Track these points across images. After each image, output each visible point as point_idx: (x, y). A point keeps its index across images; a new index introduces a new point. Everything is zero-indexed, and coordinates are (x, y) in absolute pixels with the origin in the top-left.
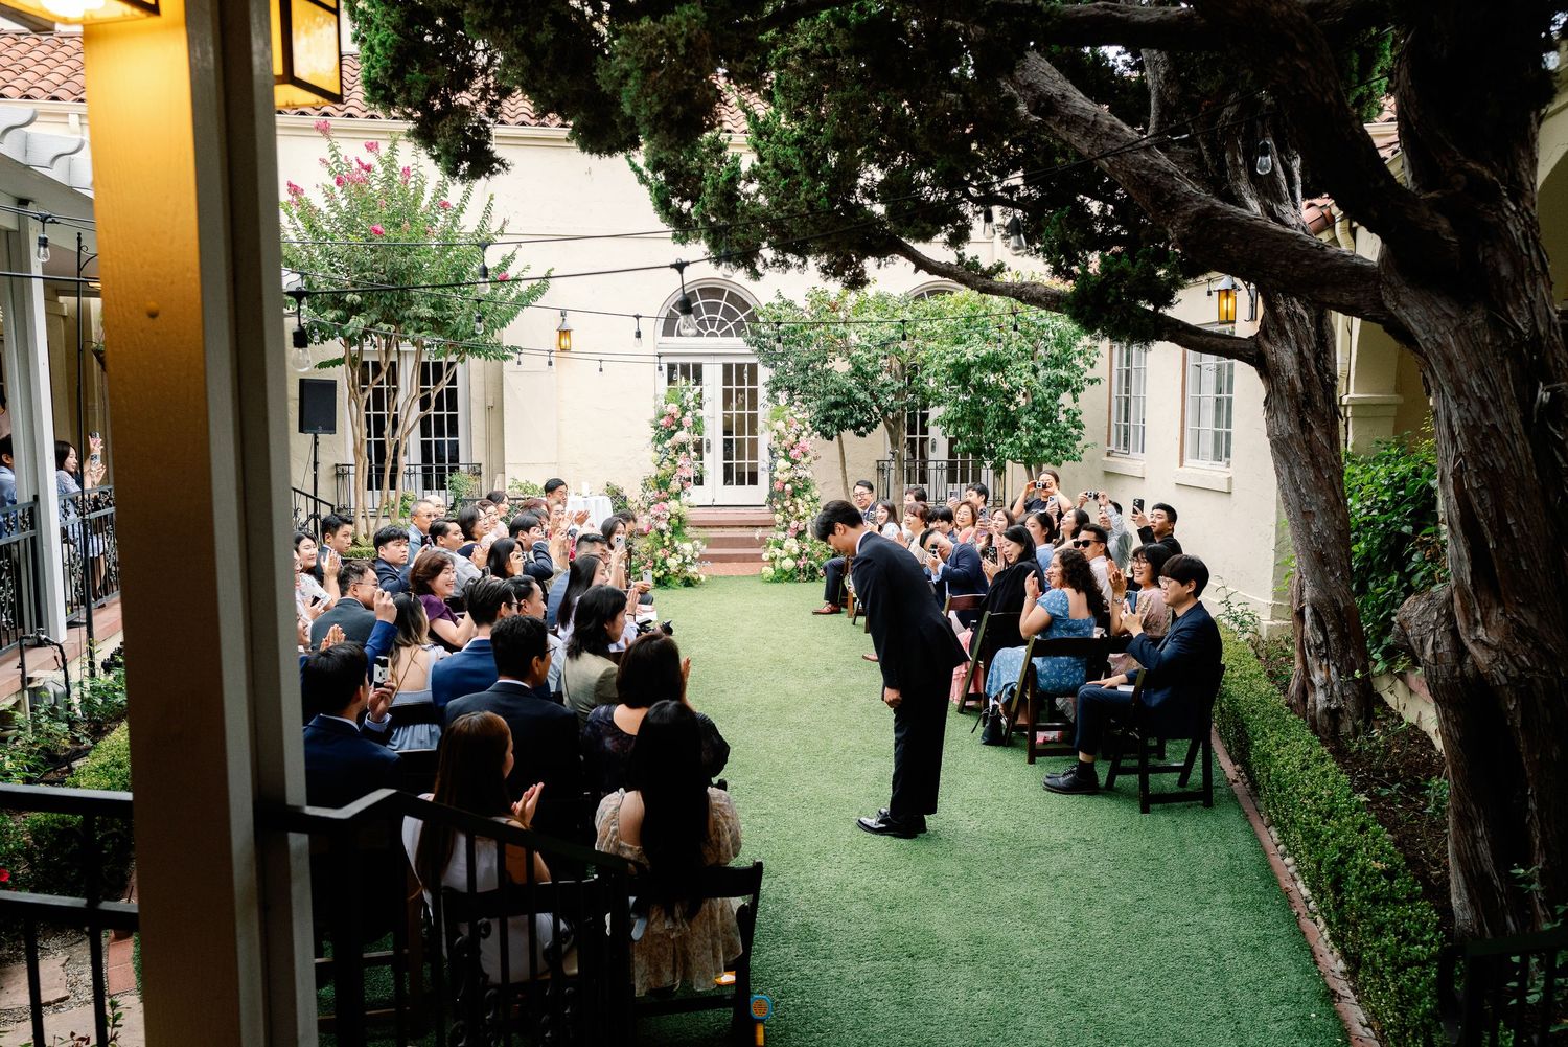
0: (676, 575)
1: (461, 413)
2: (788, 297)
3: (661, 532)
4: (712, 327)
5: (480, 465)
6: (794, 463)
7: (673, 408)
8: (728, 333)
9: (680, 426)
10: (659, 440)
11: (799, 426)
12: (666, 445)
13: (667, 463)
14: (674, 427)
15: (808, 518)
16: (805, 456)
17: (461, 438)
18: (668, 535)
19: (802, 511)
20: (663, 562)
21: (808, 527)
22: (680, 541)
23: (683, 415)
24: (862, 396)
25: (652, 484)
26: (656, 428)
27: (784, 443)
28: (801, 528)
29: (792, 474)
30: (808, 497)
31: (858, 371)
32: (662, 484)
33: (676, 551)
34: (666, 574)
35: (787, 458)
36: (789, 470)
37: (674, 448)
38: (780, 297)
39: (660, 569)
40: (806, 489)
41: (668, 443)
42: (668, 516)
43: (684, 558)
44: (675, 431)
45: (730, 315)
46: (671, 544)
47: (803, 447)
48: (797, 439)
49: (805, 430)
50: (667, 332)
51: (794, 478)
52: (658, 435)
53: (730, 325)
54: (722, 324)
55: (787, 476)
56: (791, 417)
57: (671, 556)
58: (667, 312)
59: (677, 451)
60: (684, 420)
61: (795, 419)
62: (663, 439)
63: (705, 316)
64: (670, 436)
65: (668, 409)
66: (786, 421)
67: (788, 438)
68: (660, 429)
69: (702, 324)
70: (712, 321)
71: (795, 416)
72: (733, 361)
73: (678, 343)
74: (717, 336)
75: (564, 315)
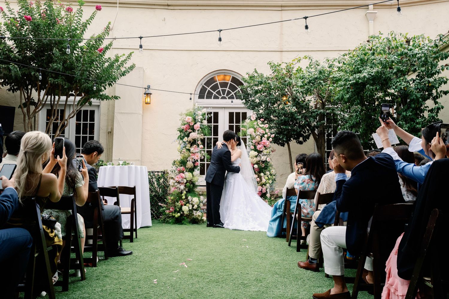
0: (188, 217)
1: (95, 135)
2: (260, 72)
3: (181, 191)
4: (224, 94)
6: (260, 152)
7: (189, 119)
9: (194, 130)
10: (181, 138)
11: (261, 131)
12: (184, 140)
13: (185, 150)
14: (190, 130)
15: (268, 185)
16: (266, 149)
18: (185, 192)
19: (264, 180)
20: (181, 209)
21: (268, 190)
22: (191, 196)
23: (195, 123)
25: (177, 164)
27: (254, 141)
28: (264, 191)
29: (258, 159)
30: (268, 173)
32: (183, 163)
33: (188, 202)
34: (182, 215)
35: (255, 150)
36: (256, 156)
37: (190, 142)
39: (179, 212)
40: (266, 168)
41: (186, 139)
42: (185, 181)
43: (193, 206)
44: (191, 132)
45: (233, 88)
46: (186, 198)
47: (264, 143)
48: (261, 139)
49: (266, 133)
50: (201, 96)
51: (259, 161)
52: (181, 135)
53: (233, 93)
54: (229, 93)
55: (255, 160)
56: (258, 127)
57: (185, 205)
58: (201, 87)
59: (191, 145)
60: (195, 126)
61: (260, 127)
62: (184, 137)
63: (220, 89)
64: (188, 136)
65: (186, 119)
66: (255, 129)
67: (256, 138)
68: (182, 131)
69: (219, 93)
70: (224, 91)
71: (260, 126)
72: (235, 111)
73: (206, 102)
74: (226, 98)
75: (149, 87)
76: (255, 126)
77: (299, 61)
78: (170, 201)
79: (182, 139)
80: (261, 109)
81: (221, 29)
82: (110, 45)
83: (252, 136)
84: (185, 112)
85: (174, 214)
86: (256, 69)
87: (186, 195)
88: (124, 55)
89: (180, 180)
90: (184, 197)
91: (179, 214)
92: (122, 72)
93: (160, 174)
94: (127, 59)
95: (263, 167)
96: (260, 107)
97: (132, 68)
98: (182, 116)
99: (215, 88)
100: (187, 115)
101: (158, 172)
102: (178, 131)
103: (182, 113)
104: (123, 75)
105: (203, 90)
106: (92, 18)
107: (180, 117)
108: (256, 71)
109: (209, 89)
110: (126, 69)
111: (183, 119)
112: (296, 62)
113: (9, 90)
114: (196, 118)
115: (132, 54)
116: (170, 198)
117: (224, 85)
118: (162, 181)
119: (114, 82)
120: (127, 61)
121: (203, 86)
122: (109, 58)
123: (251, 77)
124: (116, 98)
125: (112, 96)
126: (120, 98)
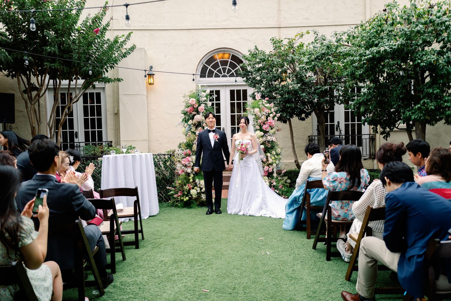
0: (196, 199)
1: (103, 117)
2: (260, 49)
3: (188, 174)
4: (224, 72)
5: (111, 142)
6: (266, 132)
7: (193, 101)
8: (232, 75)
9: (198, 113)
11: (267, 111)
13: (190, 133)
14: (194, 113)
15: (274, 165)
16: (272, 129)
17: (103, 129)
18: (192, 176)
19: (270, 161)
21: (275, 170)
22: (199, 179)
23: (200, 105)
25: (183, 147)
26: (185, 114)
27: (259, 121)
28: (271, 171)
29: (264, 139)
30: (274, 153)
32: (189, 146)
33: (196, 185)
35: (261, 130)
36: (262, 137)
37: (195, 125)
39: (187, 196)
40: (272, 148)
41: (190, 122)
43: (201, 189)
44: (195, 115)
45: (233, 66)
46: (194, 181)
47: (270, 123)
48: (267, 118)
49: (271, 113)
50: (203, 75)
51: (265, 142)
52: (185, 118)
53: (233, 71)
54: (229, 71)
55: (262, 140)
56: (263, 106)
57: (193, 188)
58: (202, 66)
59: (196, 128)
60: (200, 108)
61: (265, 107)
62: (188, 120)
63: (221, 67)
64: (192, 118)
65: (190, 102)
66: (260, 108)
67: (262, 118)
68: (186, 114)
69: (219, 71)
70: (224, 69)
71: (265, 105)
72: (235, 88)
73: (208, 81)
74: (227, 76)
75: (151, 67)
76: (261, 106)
77: (302, 36)
78: (177, 185)
79: (186, 121)
80: (262, 87)
82: (108, 25)
83: (257, 116)
84: (188, 94)
85: (182, 198)
86: (257, 46)
87: (193, 178)
88: (123, 36)
89: (187, 163)
90: (191, 180)
91: (187, 198)
92: (122, 53)
93: (166, 157)
94: (127, 40)
95: (270, 147)
96: (261, 85)
97: (133, 48)
98: (185, 98)
99: (216, 66)
100: (191, 97)
101: (164, 155)
102: (182, 113)
103: (185, 95)
104: (125, 57)
105: (204, 70)
107: (183, 99)
108: (256, 48)
109: (209, 67)
110: (127, 50)
111: (186, 101)
112: (299, 37)
113: (8, 76)
114: (200, 100)
115: (131, 34)
116: (178, 182)
117: (224, 63)
118: (168, 164)
119: (115, 64)
120: (126, 42)
121: (204, 65)
122: (108, 40)
123: (253, 55)
124: (119, 80)
125: (115, 79)
126: (122, 80)
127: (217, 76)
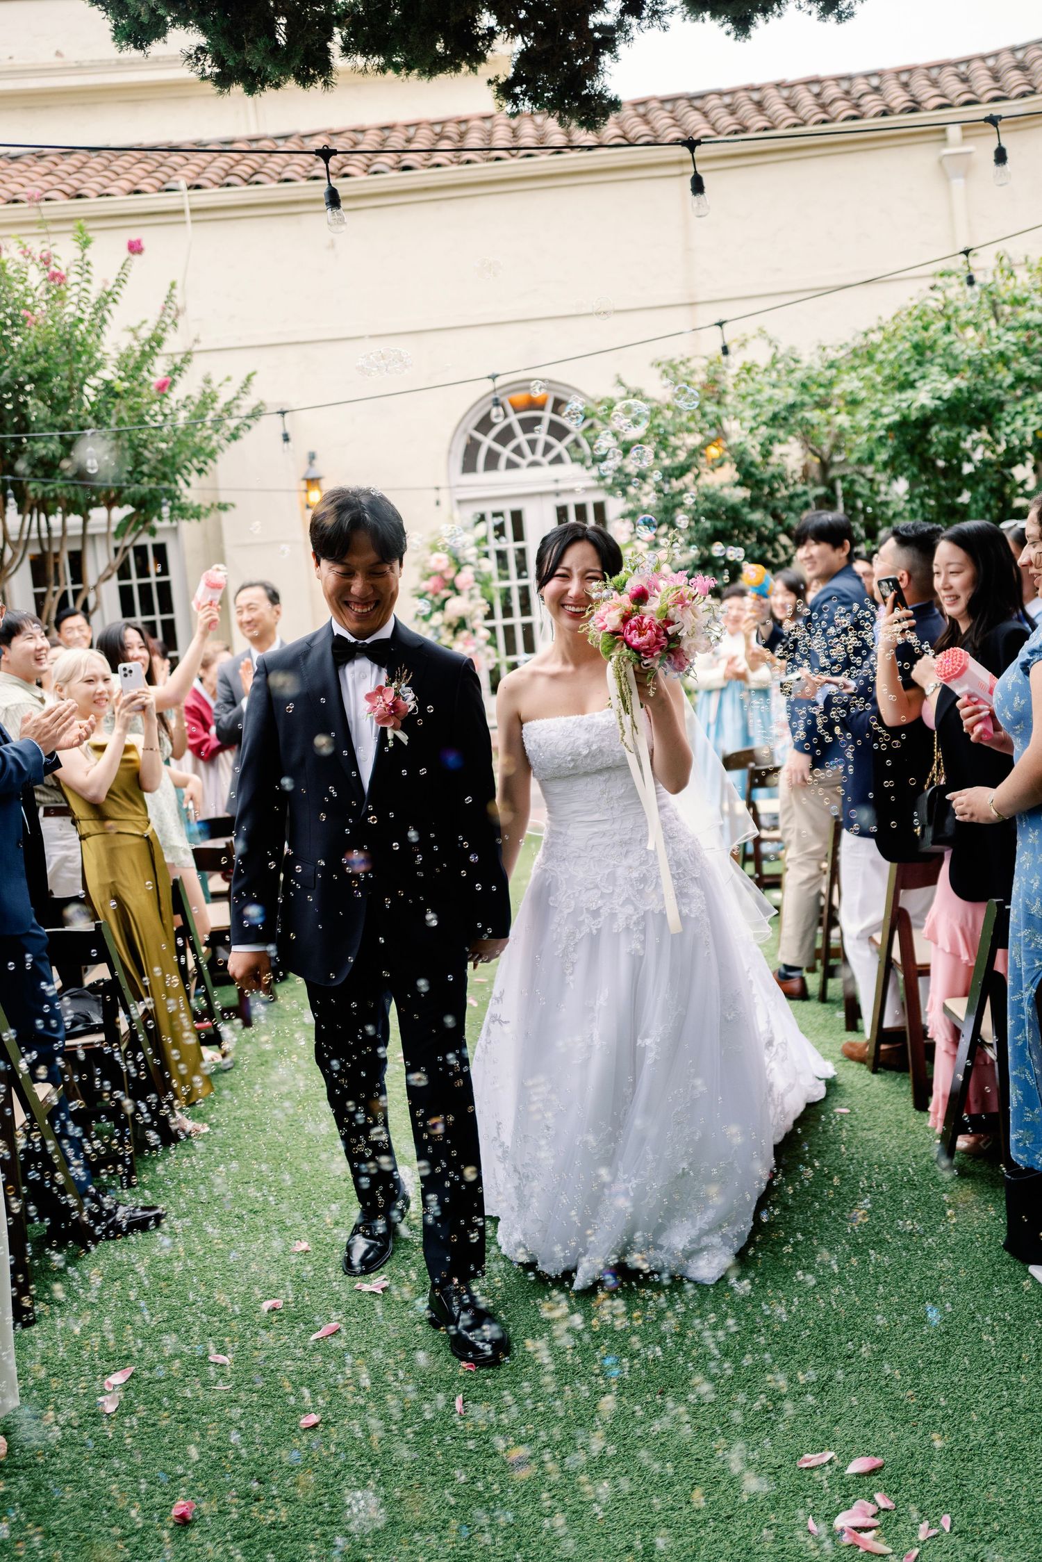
1: (179, 616)
2: (632, 383)
4: (533, 451)
7: (440, 560)
8: (558, 460)
9: (456, 591)
14: (445, 593)
23: (459, 571)
24: (757, 516)
31: (748, 477)
37: (450, 626)
38: (620, 383)
41: (437, 618)
44: (448, 598)
50: (469, 466)
53: (560, 447)
54: (548, 448)
58: (465, 438)
59: (455, 632)
60: (460, 579)
62: (431, 614)
63: (521, 438)
65: (433, 561)
68: (423, 596)
69: (518, 450)
72: (570, 501)
73: (485, 482)
74: (541, 465)
75: (312, 457)
81: (497, 372)
88: (229, 379)
92: (229, 430)
94: (241, 394)
97: (257, 412)
99: (505, 436)
100: (433, 548)
104: (236, 439)
105: (472, 448)
106: (120, 282)
109: (487, 442)
110: (241, 419)
111: (422, 561)
114: (460, 555)
115: (254, 376)
117: (532, 423)
119: (210, 463)
120: (240, 401)
121: (472, 438)
122: (188, 399)
124: (223, 507)
125: (212, 505)
126: (233, 505)
127: (511, 465)
